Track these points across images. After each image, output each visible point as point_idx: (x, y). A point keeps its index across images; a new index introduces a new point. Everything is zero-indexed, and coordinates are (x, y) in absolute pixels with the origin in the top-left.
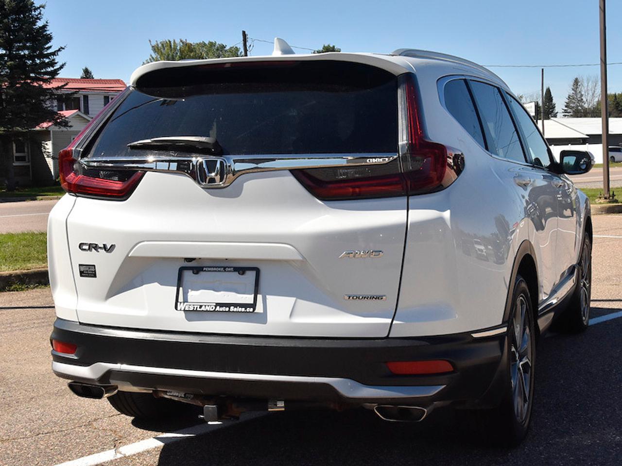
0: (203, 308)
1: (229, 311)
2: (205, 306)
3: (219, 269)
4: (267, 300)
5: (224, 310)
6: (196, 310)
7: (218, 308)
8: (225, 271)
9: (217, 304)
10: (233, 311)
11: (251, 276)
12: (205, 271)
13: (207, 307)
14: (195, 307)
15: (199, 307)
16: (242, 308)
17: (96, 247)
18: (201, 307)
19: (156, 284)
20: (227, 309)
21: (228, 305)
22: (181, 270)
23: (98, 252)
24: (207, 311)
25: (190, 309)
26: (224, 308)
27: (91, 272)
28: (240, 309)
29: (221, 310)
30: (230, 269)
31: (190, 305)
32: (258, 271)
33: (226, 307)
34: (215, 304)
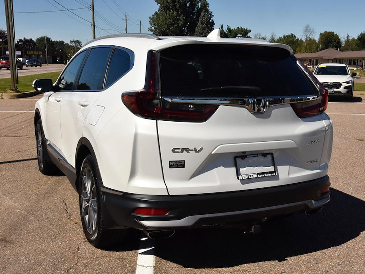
0: (252, 177)
1: (264, 176)
2: (252, 175)
3: (255, 156)
4: (278, 169)
5: (262, 176)
6: (249, 178)
7: (259, 176)
8: (258, 156)
9: (258, 174)
10: (266, 176)
11: (269, 157)
12: (248, 157)
13: (253, 176)
14: (248, 176)
15: (249, 176)
16: (270, 174)
17: (188, 150)
18: (250, 176)
19: (222, 167)
20: (263, 175)
21: (263, 173)
22: (235, 158)
23: (189, 152)
24: (254, 178)
25: (245, 178)
26: (262, 175)
27: (181, 165)
28: (269, 175)
29: (261, 176)
30: (260, 155)
31: (245, 176)
32: (272, 154)
33: (263, 174)
34: (257, 174)
